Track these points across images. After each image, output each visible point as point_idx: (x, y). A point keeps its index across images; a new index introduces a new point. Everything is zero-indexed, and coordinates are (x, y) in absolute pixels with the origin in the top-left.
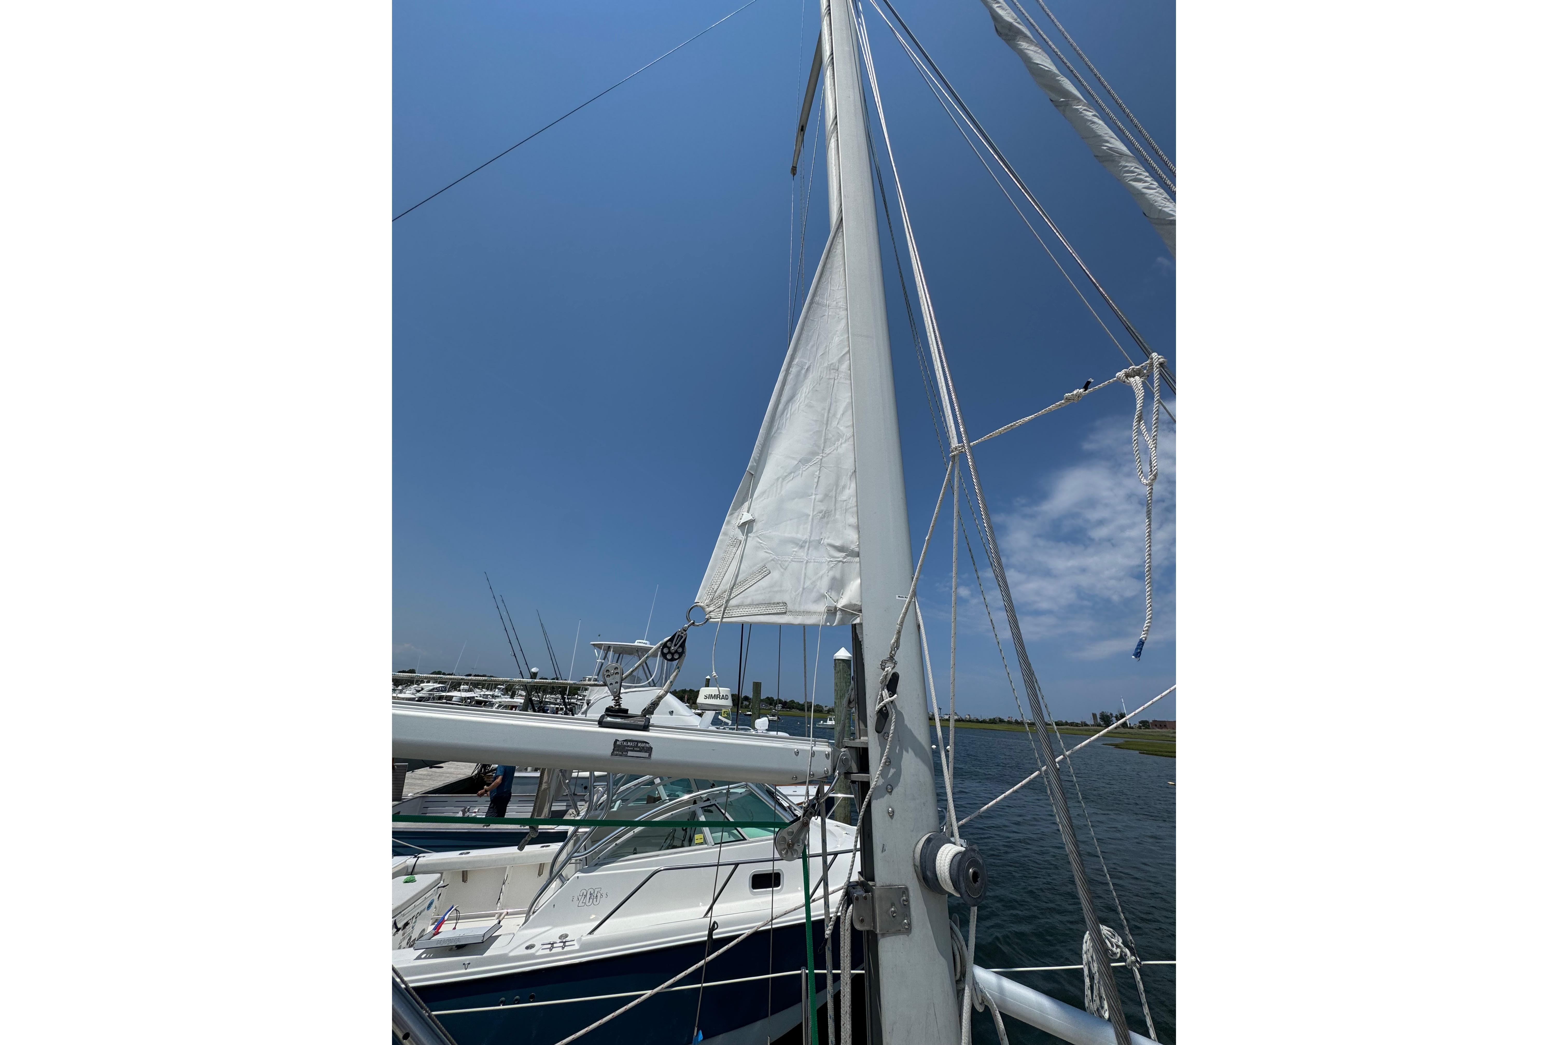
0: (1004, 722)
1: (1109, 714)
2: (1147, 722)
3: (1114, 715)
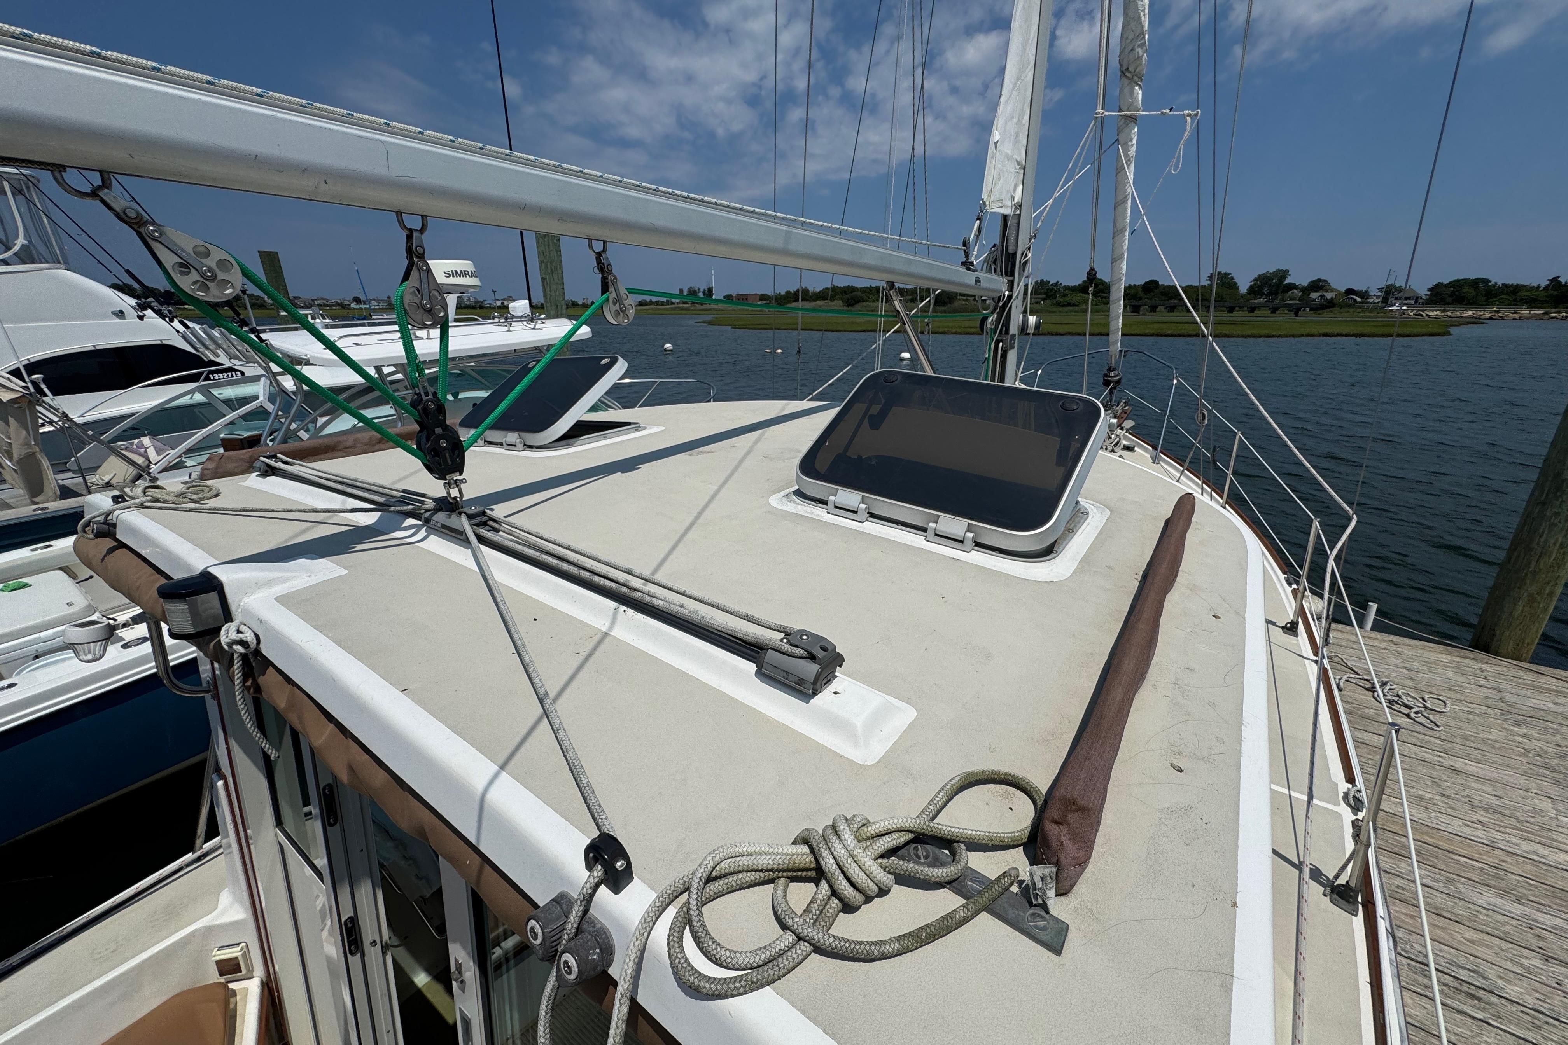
0: (578, 305)
1: (697, 289)
2: (731, 296)
3: (702, 290)
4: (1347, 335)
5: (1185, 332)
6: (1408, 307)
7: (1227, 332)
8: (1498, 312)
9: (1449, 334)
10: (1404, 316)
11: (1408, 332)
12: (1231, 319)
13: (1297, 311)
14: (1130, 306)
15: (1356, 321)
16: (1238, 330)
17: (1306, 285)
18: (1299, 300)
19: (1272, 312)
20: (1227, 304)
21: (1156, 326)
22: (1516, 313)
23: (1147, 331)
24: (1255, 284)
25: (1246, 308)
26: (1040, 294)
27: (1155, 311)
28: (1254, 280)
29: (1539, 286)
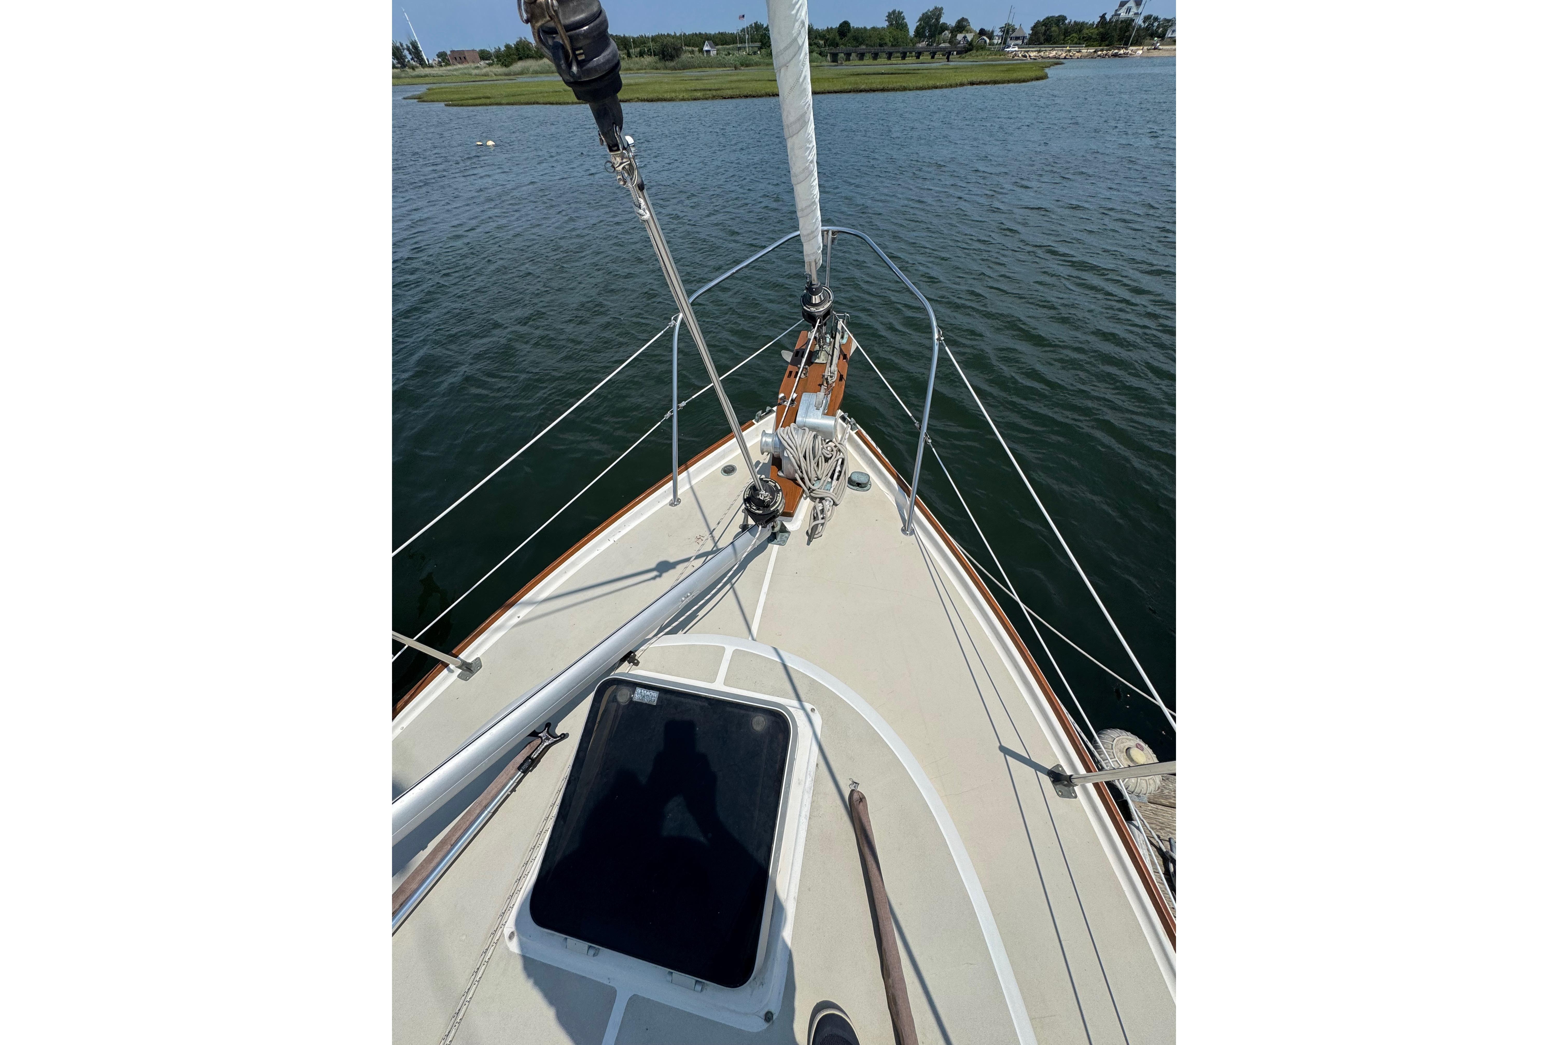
2: (445, 53)
4: (986, 83)
5: (874, 86)
6: (1019, 48)
7: (905, 85)
8: (1069, 51)
9: (1045, 77)
10: (1016, 58)
11: (1023, 77)
12: (905, 67)
13: (948, 54)
14: (830, 53)
15: (989, 65)
16: (911, 81)
17: (954, 25)
18: (949, 42)
19: (933, 57)
20: (901, 49)
21: (852, 79)
22: (1079, 52)
23: (846, 87)
24: (920, 25)
25: (914, 53)
26: (756, 42)
27: (849, 60)
28: (919, 21)
29: (1093, 25)
